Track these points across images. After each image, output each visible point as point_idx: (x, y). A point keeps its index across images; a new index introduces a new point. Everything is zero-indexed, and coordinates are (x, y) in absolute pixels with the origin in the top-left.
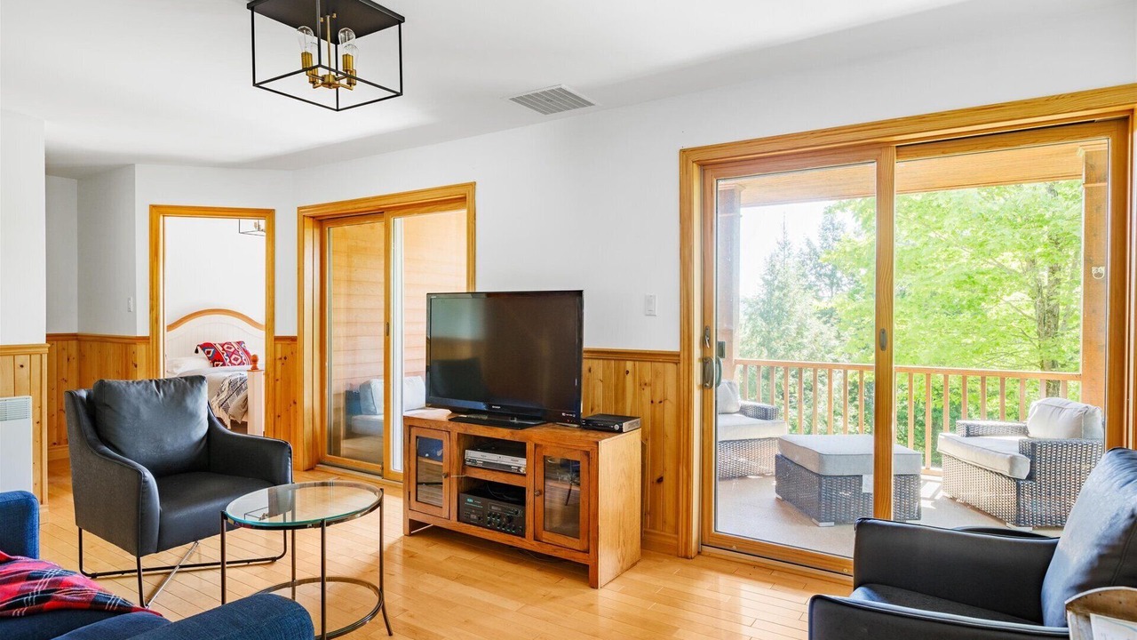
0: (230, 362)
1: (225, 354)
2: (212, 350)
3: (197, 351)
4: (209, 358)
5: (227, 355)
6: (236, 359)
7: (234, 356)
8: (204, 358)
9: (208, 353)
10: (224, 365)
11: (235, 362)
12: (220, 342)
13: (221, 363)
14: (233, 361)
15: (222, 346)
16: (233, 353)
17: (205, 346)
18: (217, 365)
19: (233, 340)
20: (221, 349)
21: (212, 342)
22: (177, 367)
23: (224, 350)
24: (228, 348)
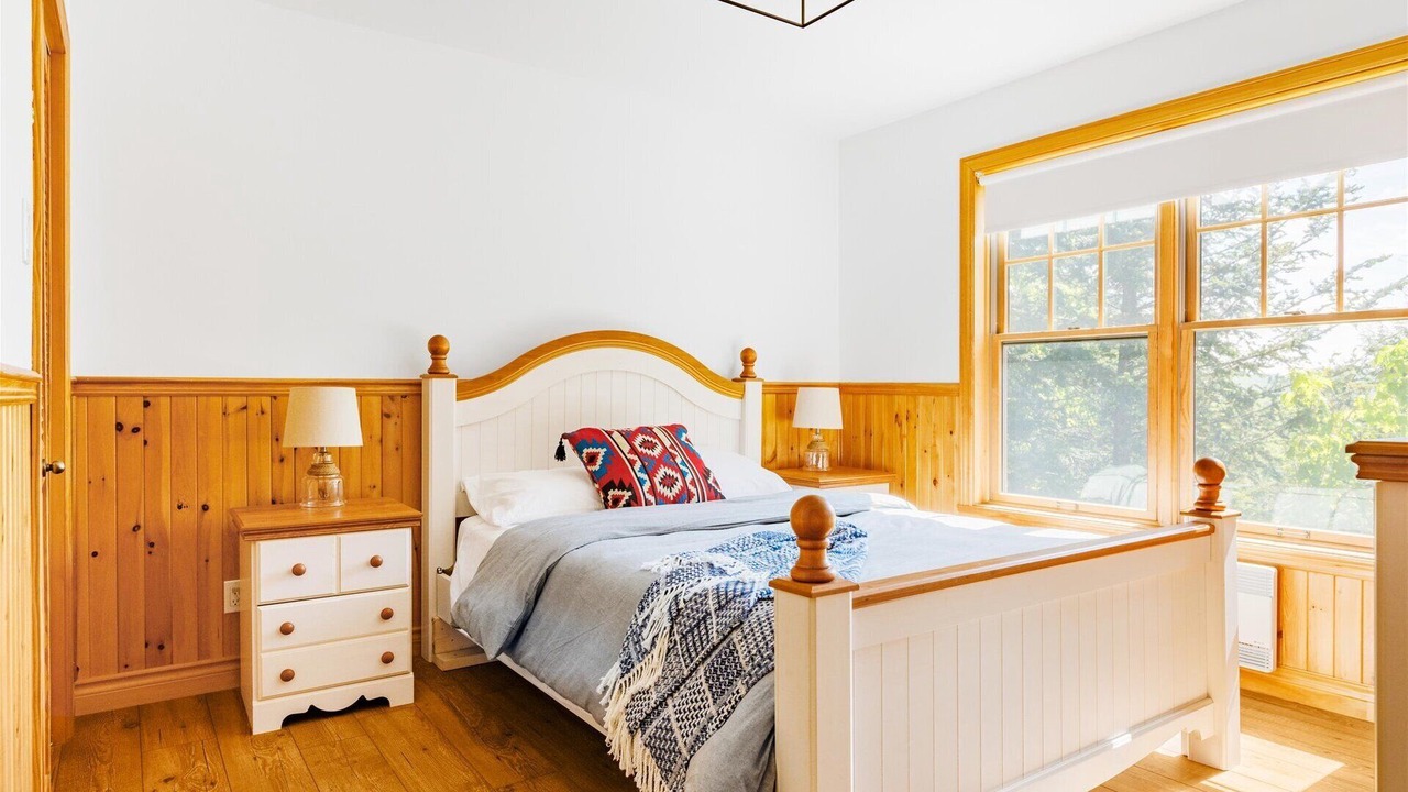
0: (653, 490)
1: (638, 465)
2: (602, 451)
3: (560, 454)
4: (594, 477)
5: (644, 469)
6: (668, 482)
7: (662, 472)
8: (578, 475)
9: (592, 459)
10: (634, 501)
11: (666, 492)
12: (622, 427)
13: (627, 495)
14: (660, 488)
15: (629, 436)
16: (660, 461)
17: (584, 440)
18: (616, 502)
19: (657, 420)
20: (626, 448)
21: (602, 426)
22: (504, 502)
23: (633, 450)
24: (645, 444)
